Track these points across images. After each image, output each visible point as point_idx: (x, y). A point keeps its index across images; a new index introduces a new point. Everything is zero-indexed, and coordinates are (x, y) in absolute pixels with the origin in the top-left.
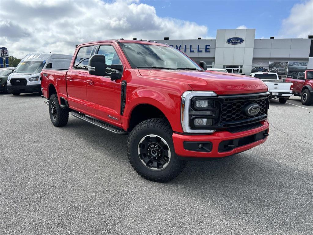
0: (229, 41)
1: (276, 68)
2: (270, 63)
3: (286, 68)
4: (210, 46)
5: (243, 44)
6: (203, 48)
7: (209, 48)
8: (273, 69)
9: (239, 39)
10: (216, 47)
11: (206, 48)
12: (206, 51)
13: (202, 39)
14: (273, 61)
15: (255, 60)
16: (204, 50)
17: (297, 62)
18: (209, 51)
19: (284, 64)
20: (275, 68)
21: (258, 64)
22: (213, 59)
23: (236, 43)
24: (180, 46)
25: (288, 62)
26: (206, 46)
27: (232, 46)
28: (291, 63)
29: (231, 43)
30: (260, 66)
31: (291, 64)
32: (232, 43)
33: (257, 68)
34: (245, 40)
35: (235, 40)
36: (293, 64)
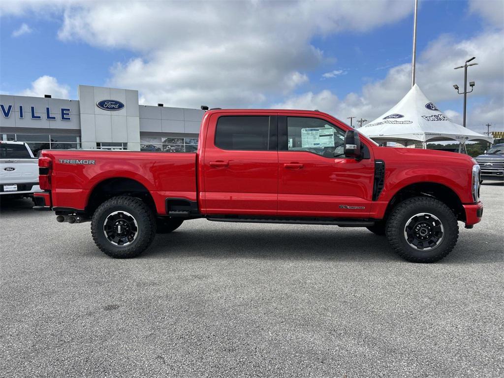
0: (102, 105)
1: (171, 146)
2: (163, 139)
3: (183, 146)
4: (69, 110)
5: (122, 111)
6: (56, 113)
7: (68, 114)
8: (167, 149)
9: (116, 102)
10: (81, 113)
11: (63, 114)
12: (63, 118)
13: (52, 97)
14: (166, 137)
15: (143, 134)
16: (59, 116)
17: (194, 140)
18: (69, 119)
19: (179, 142)
20: (169, 146)
21: (147, 141)
22: (79, 132)
23: (113, 108)
24: (10, 107)
25: (183, 139)
26: (63, 110)
27: (108, 112)
28: (187, 140)
29: (104, 108)
30: (151, 144)
31: (188, 142)
32: (107, 108)
33: (147, 146)
34: (125, 105)
35: (111, 104)
36: (190, 141)
